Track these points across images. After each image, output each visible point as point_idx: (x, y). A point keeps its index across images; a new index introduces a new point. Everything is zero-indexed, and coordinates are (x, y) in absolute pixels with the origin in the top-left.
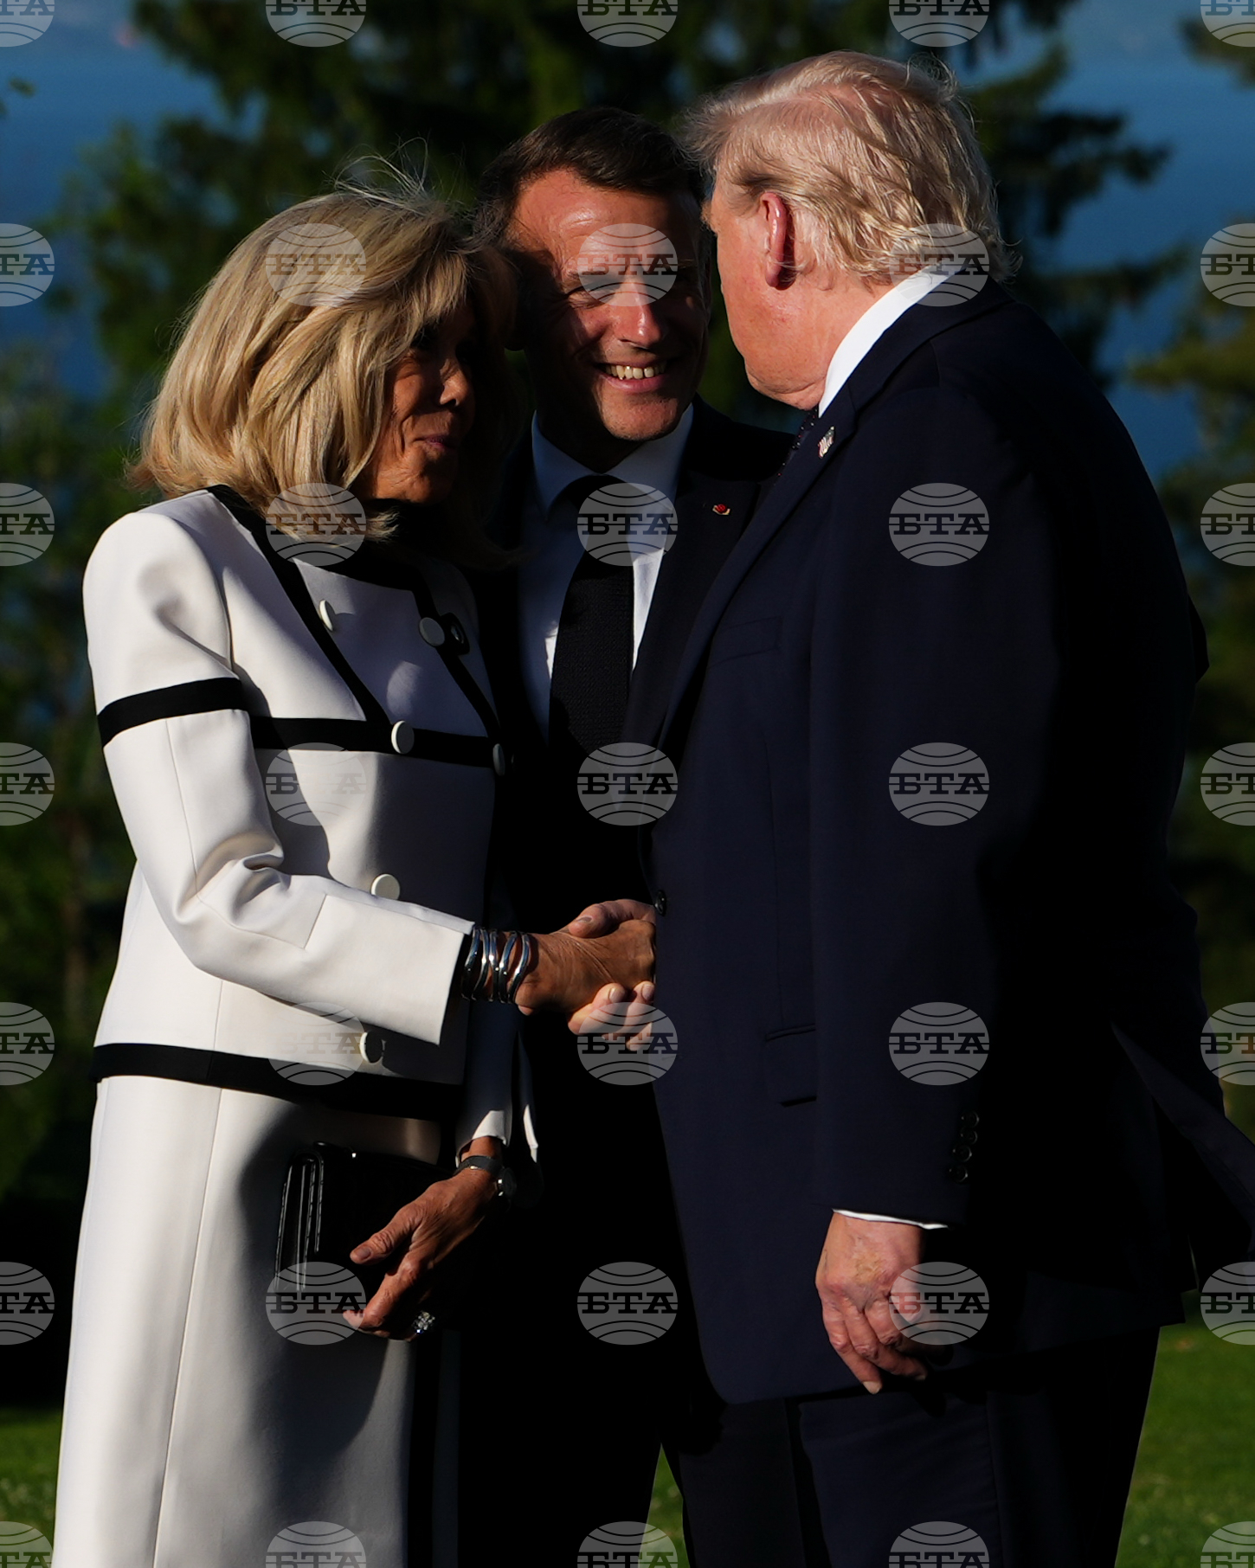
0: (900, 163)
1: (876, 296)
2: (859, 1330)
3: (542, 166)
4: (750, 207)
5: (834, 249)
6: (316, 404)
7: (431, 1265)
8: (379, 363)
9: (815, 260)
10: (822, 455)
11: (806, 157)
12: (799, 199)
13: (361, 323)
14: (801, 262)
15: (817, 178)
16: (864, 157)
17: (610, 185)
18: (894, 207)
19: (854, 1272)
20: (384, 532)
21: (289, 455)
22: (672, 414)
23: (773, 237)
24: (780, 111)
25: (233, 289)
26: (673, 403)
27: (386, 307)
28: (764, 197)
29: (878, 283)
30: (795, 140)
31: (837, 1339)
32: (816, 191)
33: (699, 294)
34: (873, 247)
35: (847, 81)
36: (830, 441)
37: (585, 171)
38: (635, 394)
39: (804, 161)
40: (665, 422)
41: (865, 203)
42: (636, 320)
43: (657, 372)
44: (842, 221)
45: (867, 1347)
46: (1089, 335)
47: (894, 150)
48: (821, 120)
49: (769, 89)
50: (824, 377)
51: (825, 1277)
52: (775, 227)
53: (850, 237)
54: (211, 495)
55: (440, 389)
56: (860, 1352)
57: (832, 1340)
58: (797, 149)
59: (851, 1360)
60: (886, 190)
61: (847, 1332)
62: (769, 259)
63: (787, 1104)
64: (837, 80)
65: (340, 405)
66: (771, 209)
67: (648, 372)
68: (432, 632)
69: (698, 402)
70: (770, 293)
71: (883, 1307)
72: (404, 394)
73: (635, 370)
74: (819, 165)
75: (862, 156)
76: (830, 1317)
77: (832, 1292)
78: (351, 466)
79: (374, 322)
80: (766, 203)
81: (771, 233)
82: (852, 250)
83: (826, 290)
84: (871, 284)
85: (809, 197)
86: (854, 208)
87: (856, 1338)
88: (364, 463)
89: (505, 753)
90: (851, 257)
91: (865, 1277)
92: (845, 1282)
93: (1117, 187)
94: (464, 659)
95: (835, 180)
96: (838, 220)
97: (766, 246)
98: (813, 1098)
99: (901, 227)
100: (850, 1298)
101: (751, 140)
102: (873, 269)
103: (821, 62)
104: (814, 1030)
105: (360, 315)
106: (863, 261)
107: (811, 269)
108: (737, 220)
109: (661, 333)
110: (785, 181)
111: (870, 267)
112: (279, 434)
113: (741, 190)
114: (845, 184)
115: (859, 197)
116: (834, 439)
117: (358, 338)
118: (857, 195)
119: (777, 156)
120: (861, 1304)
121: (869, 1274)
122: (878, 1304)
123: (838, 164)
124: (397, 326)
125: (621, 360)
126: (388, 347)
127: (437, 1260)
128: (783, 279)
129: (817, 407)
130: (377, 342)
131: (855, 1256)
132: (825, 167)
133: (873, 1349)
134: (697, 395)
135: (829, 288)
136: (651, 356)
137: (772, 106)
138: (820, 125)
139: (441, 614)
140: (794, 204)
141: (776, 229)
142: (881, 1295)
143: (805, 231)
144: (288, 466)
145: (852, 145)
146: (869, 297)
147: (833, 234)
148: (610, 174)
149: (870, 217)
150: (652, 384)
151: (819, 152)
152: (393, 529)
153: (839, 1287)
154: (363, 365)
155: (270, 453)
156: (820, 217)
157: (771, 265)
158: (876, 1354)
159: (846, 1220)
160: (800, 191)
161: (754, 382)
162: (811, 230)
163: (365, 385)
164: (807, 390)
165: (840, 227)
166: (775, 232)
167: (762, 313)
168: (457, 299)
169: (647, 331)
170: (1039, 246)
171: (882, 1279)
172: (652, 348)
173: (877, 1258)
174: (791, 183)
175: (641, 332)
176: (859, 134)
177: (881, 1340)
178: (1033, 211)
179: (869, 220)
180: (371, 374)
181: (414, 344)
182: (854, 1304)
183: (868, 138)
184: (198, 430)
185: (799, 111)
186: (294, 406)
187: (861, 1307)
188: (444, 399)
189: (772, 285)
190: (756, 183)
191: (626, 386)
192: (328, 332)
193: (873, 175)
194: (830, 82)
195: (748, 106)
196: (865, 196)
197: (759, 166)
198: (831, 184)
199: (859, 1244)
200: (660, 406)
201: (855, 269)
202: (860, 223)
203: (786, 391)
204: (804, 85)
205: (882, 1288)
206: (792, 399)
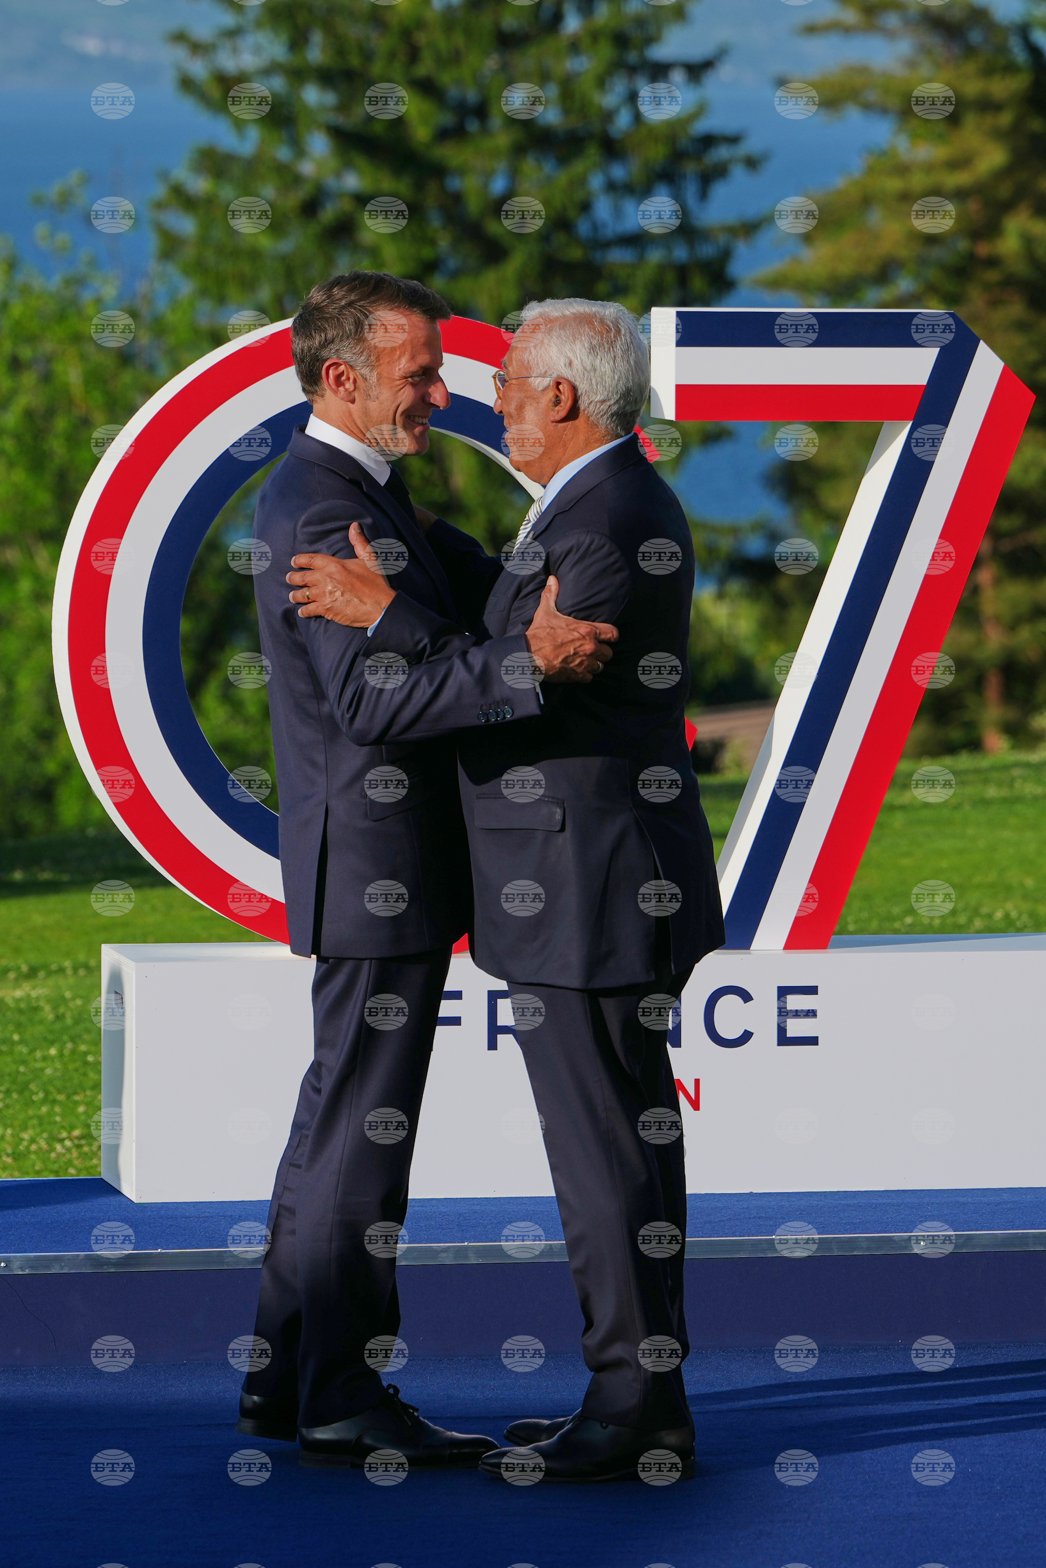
170: (694, 206)
178: (692, 189)
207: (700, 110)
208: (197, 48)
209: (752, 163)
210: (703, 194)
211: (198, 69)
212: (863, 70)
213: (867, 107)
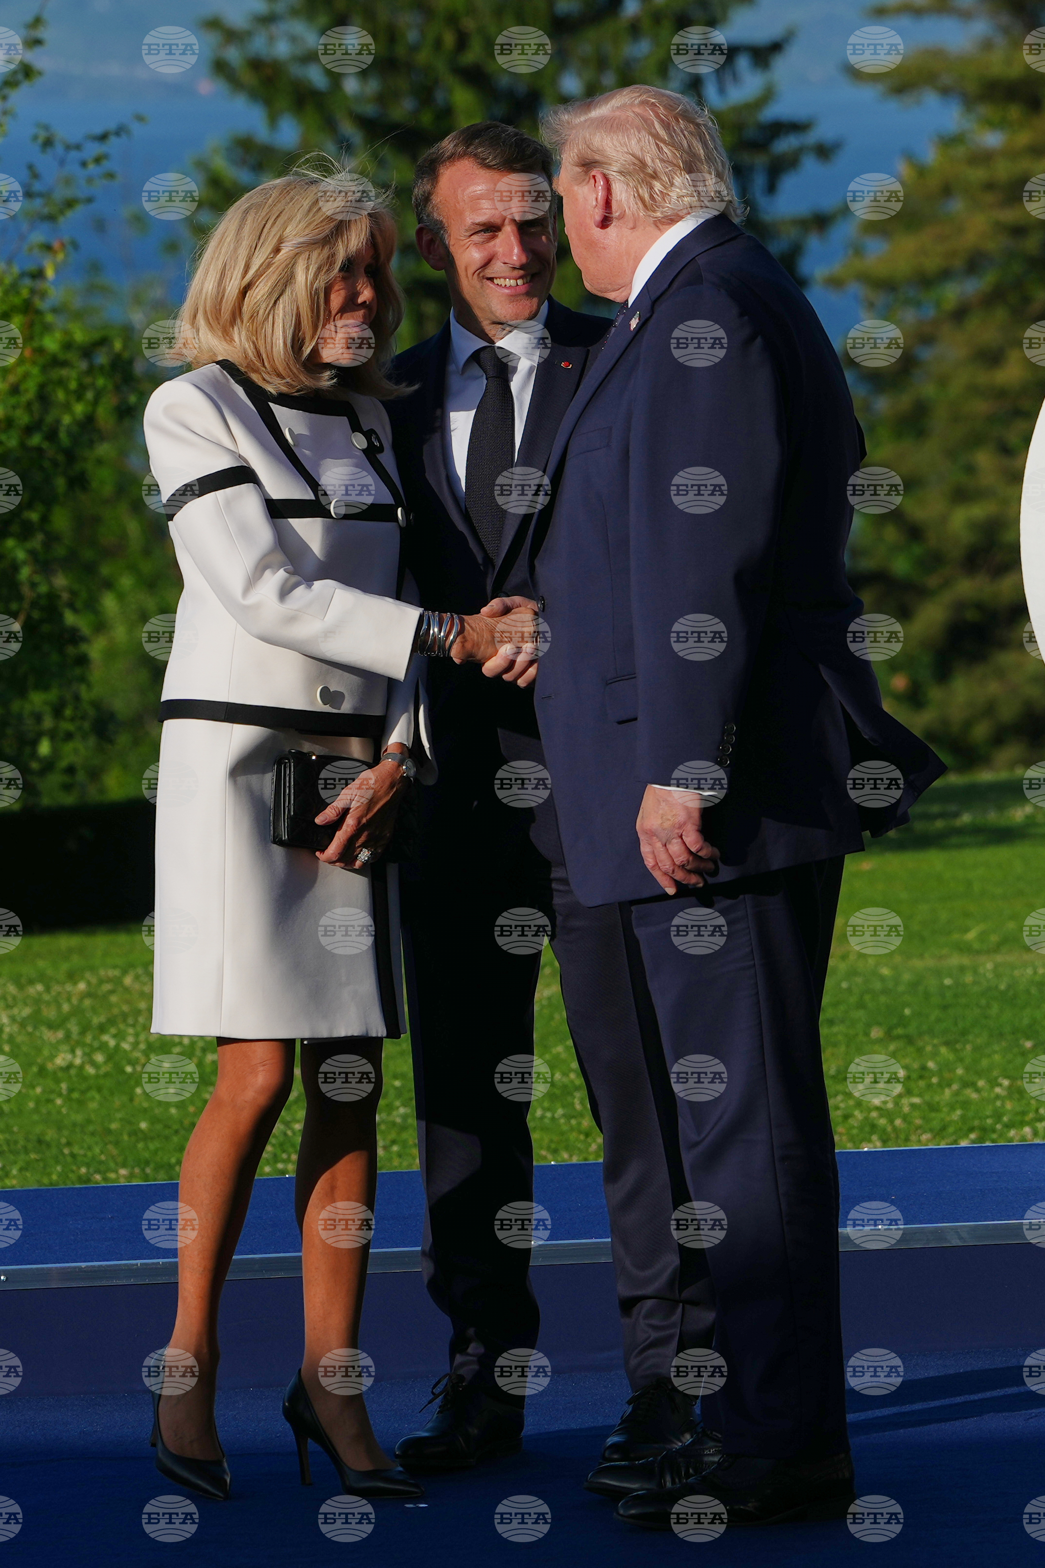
0: (675, 151)
1: (662, 232)
2: (663, 856)
3: (453, 158)
4: (584, 180)
5: (637, 204)
6: (284, 307)
7: (364, 820)
8: (320, 283)
9: (625, 211)
10: (632, 329)
11: (619, 149)
12: (614, 174)
13: (309, 258)
14: (616, 212)
15: (625, 161)
16: (654, 147)
17: (494, 169)
18: (673, 178)
19: (660, 822)
20: (329, 383)
21: (269, 340)
22: (535, 307)
23: (599, 197)
24: (602, 121)
25: (228, 240)
26: (535, 300)
27: (323, 247)
28: (593, 173)
29: (663, 224)
30: (612, 139)
31: (649, 862)
32: (625, 169)
33: (549, 233)
34: (660, 203)
35: (644, 103)
36: (637, 321)
37: (479, 160)
38: (511, 296)
39: (618, 151)
40: (531, 312)
41: (655, 176)
42: (511, 250)
43: (525, 281)
44: (641, 187)
45: (667, 867)
46: (794, 253)
47: (672, 144)
48: (628, 126)
49: (595, 108)
50: (631, 282)
51: (642, 824)
52: (600, 191)
53: (646, 197)
54: (218, 366)
55: (357, 294)
56: (663, 870)
57: (646, 863)
58: (613, 144)
59: (657, 875)
60: (667, 168)
61: (655, 858)
62: (597, 210)
63: (620, 723)
64: (637, 102)
65: (298, 308)
66: (597, 180)
67: (520, 282)
68: (360, 441)
69: (550, 299)
70: (597, 232)
71: (677, 843)
72: (337, 300)
73: (512, 281)
74: (627, 153)
75: (653, 147)
76: (645, 849)
77: (647, 833)
78: (307, 343)
79: (317, 257)
80: (594, 177)
81: (597, 195)
82: (648, 204)
83: (631, 229)
84: (659, 225)
85: (621, 172)
86: (648, 179)
87: (661, 861)
88: (313, 344)
89: (406, 513)
90: (647, 209)
91: (667, 825)
92: (654, 827)
93: (810, 165)
94: (379, 456)
95: (636, 162)
96: (639, 186)
97: (594, 203)
98: (636, 719)
99: (678, 190)
100: (657, 837)
101: (585, 138)
102: (660, 215)
103: (626, 91)
104: (635, 677)
105: (307, 253)
106: (654, 211)
107: (622, 217)
108: (576, 188)
109: (527, 257)
110: (606, 163)
111: (659, 214)
112: (262, 328)
113: (578, 169)
114: (643, 164)
115: (652, 173)
116: (639, 319)
117: (307, 268)
118: (650, 171)
119: (601, 148)
120: (664, 841)
121: (669, 823)
122: (675, 841)
123: (639, 153)
124: (331, 260)
125: (503, 275)
126: (325, 273)
127: (369, 817)
128: (605, 223)
129: (627, 300)
130: (319, 269)
131: (661, 812)
132: (631, 154)
133: (671, 868)
134: (550, 295)
135: (633, 228)
136: (521, 272)
137: (597, 118)
138: (627, 129)
139: (365, 430)
140: (611, 177)
141: (601, 194)
142: (676, 836)
143: (619, 194)
144: (269, 348)
145: (647, 141)
146: (658, 232)
147: (636, 195)
148: (493, 163)
149: (658, 184)
150: (523, 289)
151: (626, 146)
152: (335, 380)
153: (650, 830)
154: (312, 284)
155: (257, 339)
156: (628, 185)
157: (598, 215)
158: (673, 871)
159: (654, 791)
160: (615, 169)
161: (587, 285)
162: (622, 193)
163: (313, 297)
164: (620, 290)
165: (640, 190)
166: (600, 194)
167: (591, 245)
168: (365, 239)
169: (518, 257)
170: (762, 200)
171: (677, 826)
172: (522, 267)
173: (674, 813)
174: (610, 164)
175: (515, 258)
176: (651, 134)
177: (677, 863)
178: (759, 181)
179: (657, 186)
180: (316, 289)
181: (341, 270)
182: (660, 841)
183: (656, 136)
184: (212, 327)
185: (615, 120)
186: (270, 310)
187: (664, 843)
188: (360, 300)
189: (598, 227)
190: (588, 165)
191: (507, 291)
192: (289, 264)
193: (659, 159)
194: (632, 105)
195: (582, 119)
196: (655, 172)
197: (590, 155)
198: (634, 164)
199: (663, 804)
200: (528, 302)
201: (650, 216)
202: (652, 188)
203: (607, 291)
204: (616, 105)
205: (677, 831)
206: (611, 296)
207: (767, 96)
208: (231, 36)
209: (824, 152)
210: (771, 188)
211: (233, 55)
212: (938, 54)
213: (945, 92)
